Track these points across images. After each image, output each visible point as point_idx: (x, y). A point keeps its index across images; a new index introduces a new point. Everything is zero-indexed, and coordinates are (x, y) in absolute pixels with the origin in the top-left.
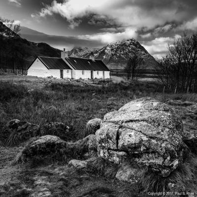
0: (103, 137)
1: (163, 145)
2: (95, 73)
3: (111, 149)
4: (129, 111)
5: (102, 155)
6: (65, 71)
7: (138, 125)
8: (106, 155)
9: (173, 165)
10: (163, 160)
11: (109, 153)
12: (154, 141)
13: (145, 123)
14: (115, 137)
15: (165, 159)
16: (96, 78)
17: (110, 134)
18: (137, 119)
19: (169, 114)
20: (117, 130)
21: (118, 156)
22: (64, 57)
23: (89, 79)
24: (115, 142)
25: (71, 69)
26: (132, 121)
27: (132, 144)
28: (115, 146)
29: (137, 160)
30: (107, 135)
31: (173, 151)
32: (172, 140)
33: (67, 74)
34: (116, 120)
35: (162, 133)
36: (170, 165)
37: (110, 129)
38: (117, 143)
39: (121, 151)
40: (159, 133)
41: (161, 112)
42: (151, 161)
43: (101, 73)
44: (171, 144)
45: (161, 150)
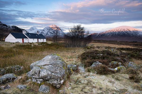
0: (33, 73)
1: (57, 75)
2: (39, 40)
3: (37, 78)
4: (45, 60)
5: (33, 81)
6: (25, 39)
7: (48, 67)
8: (35, 81)
9: (61, 83)
10: (57, 81)
11: (36, 80)
12: (53, 74)
13: (51, 66)
14: (38, 73)
15: (58, 81)
16: (40, 42)
17: (36, 72)
18: (48, 64)
19: (61, 61)
20: (39, 70)
21: (40, 81)
22: (24, 33)
23: (36, 42)
24: (38, 75)
25: (28, 38)
26: (46, 65)
27: (45, 76)
28: (38, 77)
29: (47, 82)
30: (35, 72)
31: (60, 77)
32: (60, 73)
33: (26, 41)
34: (39, 65)
35: (57, 70)
36: (60, 83)
37: (36, 69)
38: (39, 76)
39: (41, 79)
40: (56, 70)
41: (58, 60)
42: (53, 82)
43: (42, 40)
44: (60, 74)
45: (56, 77)
